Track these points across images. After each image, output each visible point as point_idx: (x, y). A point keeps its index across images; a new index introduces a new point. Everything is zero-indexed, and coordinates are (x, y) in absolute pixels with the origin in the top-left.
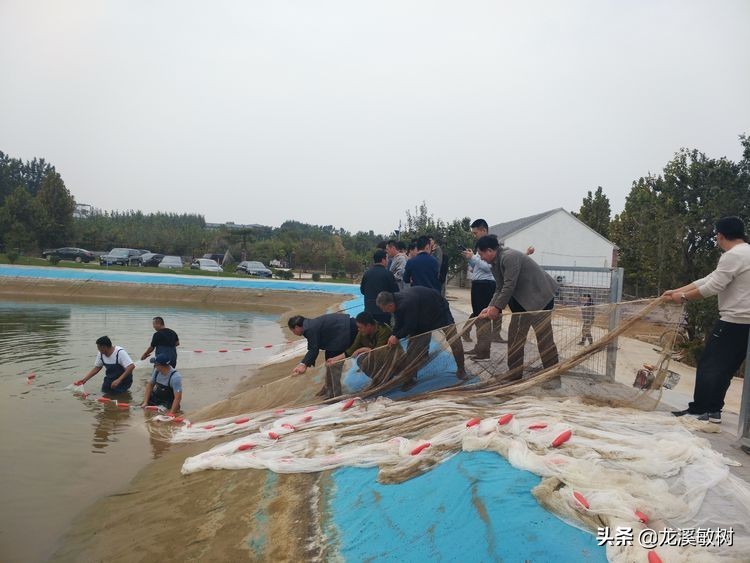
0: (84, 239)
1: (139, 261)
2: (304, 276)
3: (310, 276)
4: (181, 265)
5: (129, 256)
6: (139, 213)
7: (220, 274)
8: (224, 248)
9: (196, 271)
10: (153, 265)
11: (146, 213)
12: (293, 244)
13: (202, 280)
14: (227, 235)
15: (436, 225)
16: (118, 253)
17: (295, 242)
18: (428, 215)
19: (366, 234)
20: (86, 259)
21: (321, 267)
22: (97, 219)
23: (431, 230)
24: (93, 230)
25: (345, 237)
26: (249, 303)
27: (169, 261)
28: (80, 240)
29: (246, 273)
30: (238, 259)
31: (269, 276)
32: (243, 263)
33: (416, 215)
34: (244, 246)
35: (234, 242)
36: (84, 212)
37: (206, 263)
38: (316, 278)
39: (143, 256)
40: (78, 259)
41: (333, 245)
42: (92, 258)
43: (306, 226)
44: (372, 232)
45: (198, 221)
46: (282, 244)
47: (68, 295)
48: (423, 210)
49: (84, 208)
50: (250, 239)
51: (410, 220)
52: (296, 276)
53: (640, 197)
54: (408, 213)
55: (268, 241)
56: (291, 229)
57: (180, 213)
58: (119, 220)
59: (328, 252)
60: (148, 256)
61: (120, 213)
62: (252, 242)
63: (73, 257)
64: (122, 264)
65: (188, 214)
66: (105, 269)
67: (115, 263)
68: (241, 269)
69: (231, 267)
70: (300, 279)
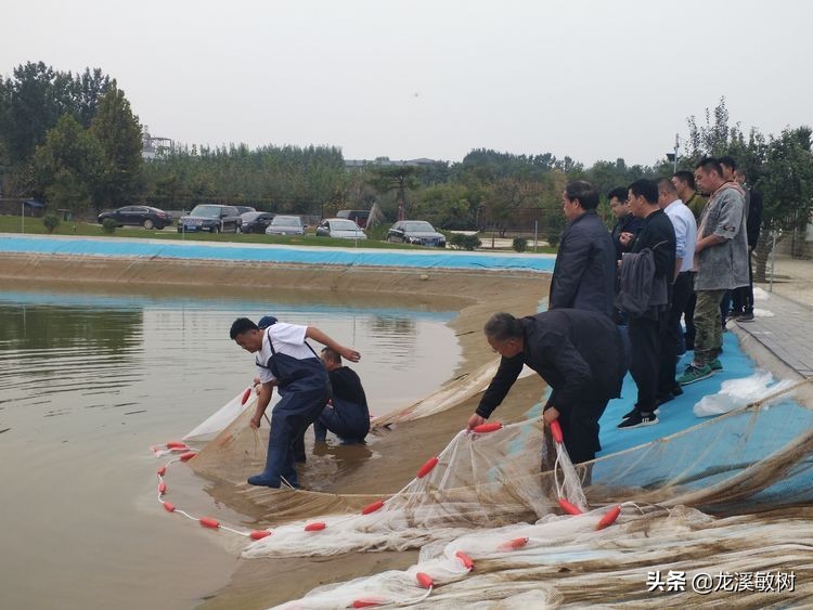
0: (158, 192)
1: (236, 224)
2: (500, 243)
3: (509, 243)
4: (301, 229)
5: (222, 216)
6: (243, 149)
7: (361, 244)
8: (370, 200)
9: (324, 239)
10: (257, 230)
11: (252, 148)
12: (482, 189)
13: (331, 254)
14: (377, 177)
15: (747, 141)
16: (202, 213)
17: (484, 184)
18: (730, 124)
19: (611, 165)
20: (160, 223)
21: (529, 227)
22: (179, 161)
23: (737, 148)
24: (171, 177)
25: (573, 172)
26: (405, 292)
27: (282, 223)
28: (152, 194)
29: (403, 240)
30: (392, 217)
31: (441, 245)
32: (398, 224)
33: (707, 124)
34: (401, 195)
35: (385, 190)
36: (161, 149)
37: (342, 226)
38: (519, 246)
39: (242, 216)
40: (148, 224)
41: (552, 187)
42: (168, 222)
43: (506, 158)
44: (621, 161)
45: (331, 157)
46: (463, 189)
47: (125, 281)
48: (720, 114)
49: (161, 143)
50: (411, 182)
51: (695, 134)
52: (486, 243)
54: (691, 122)
55: (442, 186)
56: (482, 164)
58: (209, 160)
59: (543, 200)
60: (251, 216)
61: (213, 149)
62: (413, 187)
63: (139, 220)
64: (210, 230)
65: (315, 146)
66: (181, 239)
67: (199, 229)
68: (394, 234)
69: (379, 233)
70: (493, 249)
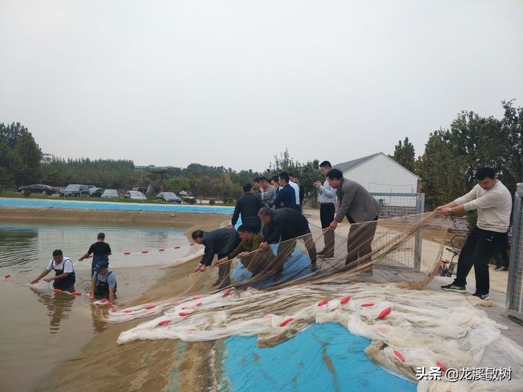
0: (48, 179)
1: (87, 193)
2: (203, 202)
3: (208, 202)
4: (117, 196)
5: (80, 190)
6: (88, 160)
7: (145, 202)
8: (147, 183)
9: (128, 199)
10: (97, 195)
11: (92, 160)
12: (196, 180)
13: (133, 206)
14: (150, 174)
15: (295, 165)
16: (72, 188)
17: (197, 178)
18: (290, 159)
19: (247, 172)
20: (50, 193)
21: (215, 195)
22: (58, 164)
23: (292, 168)
24: (55, 172)
25: (233, 175)
26: (165, 221)
27: (108, 193)
28: (45, 179)
29: (163, 200)
30: (157, 190)
31: (179, 202)
32: (160, 193)
33: (281, 158)
34: (161, 181)
35: (155, 179)
36: (48, 159)
37: (135, 194)
38: (212, 203)
39: (90, 189)
40: (44, 193)
41: (224, 180)
42: (54, 192)
43: (205, 167)
44: (251, 170)
45: (130, 165)
46: (188, 179)
47: (37, 218)
48: (286, 155)
49: (48, 156)
50: (166, 176)
51: (277, 162)
52: (198, 202)
53: (436, 144)
54: (276, 157)
55: (178, 178)
56: (195, 169)
57: (116, 159)
58: (73, 165)
59: (221, 185)
60: (94, 190)
61: (74, 160)
62: (166, 179)
63: (40, 191)
64: (75, 196)
65: (122, 160)
66: (63, 199)
67: (70, 195)
68: (159, 197)
69: (153, 197)
70: (201, 204)
